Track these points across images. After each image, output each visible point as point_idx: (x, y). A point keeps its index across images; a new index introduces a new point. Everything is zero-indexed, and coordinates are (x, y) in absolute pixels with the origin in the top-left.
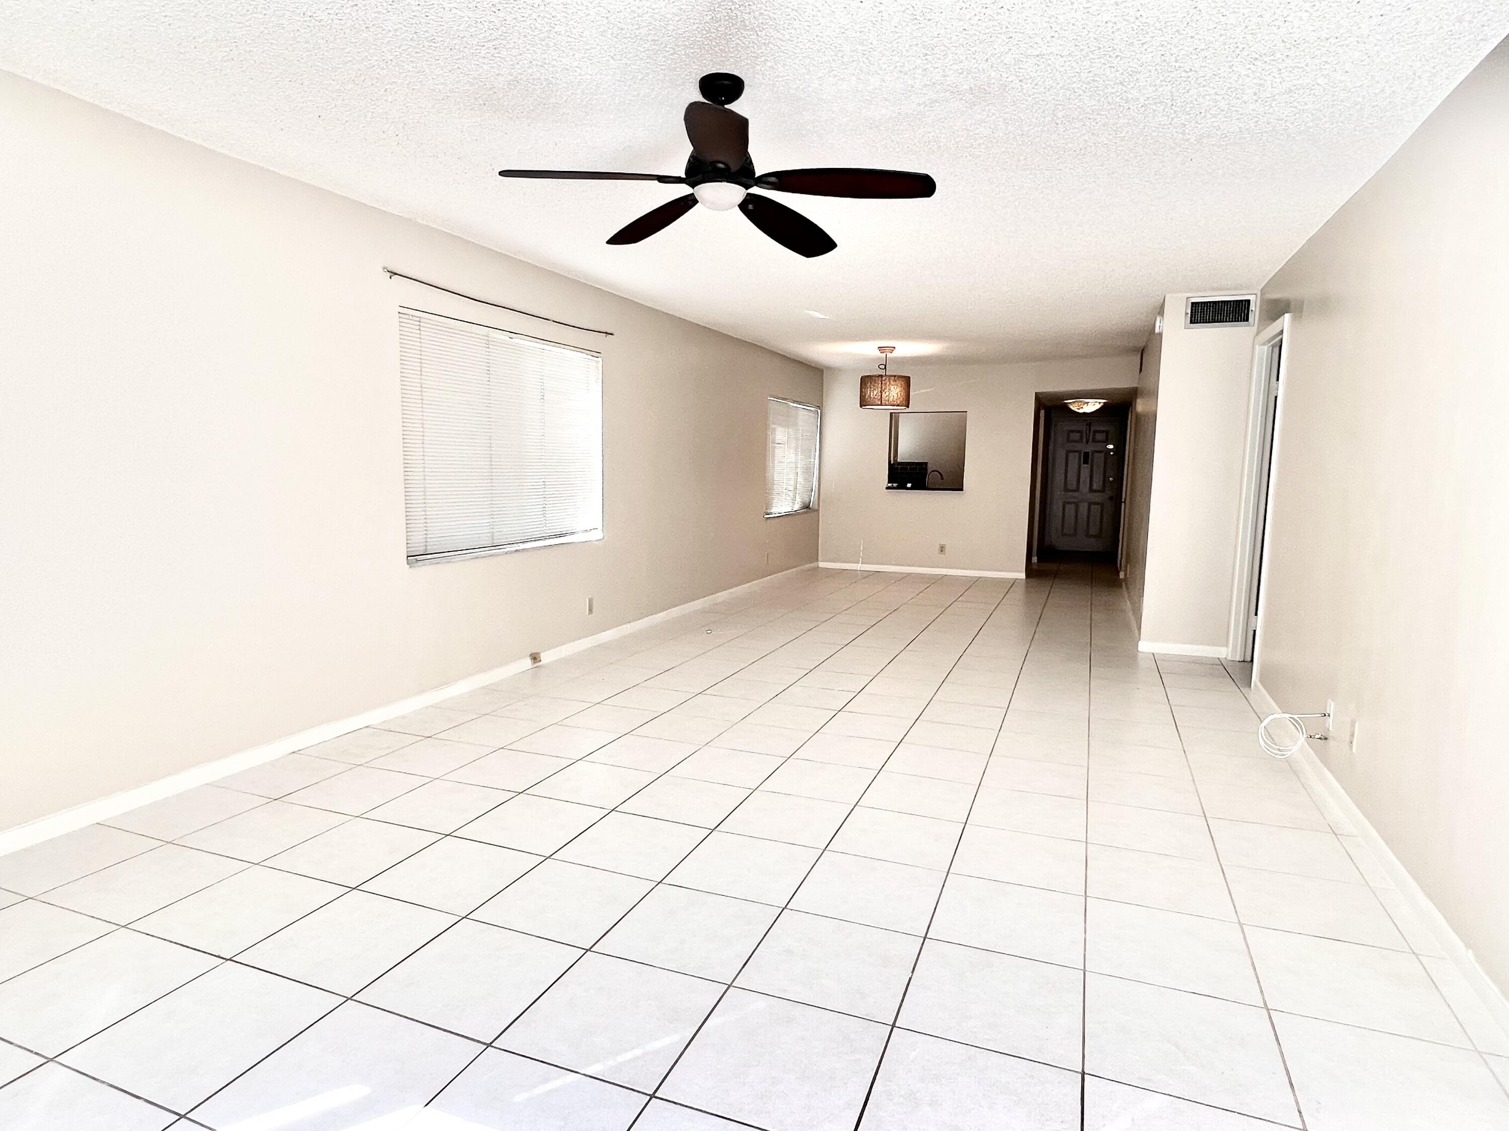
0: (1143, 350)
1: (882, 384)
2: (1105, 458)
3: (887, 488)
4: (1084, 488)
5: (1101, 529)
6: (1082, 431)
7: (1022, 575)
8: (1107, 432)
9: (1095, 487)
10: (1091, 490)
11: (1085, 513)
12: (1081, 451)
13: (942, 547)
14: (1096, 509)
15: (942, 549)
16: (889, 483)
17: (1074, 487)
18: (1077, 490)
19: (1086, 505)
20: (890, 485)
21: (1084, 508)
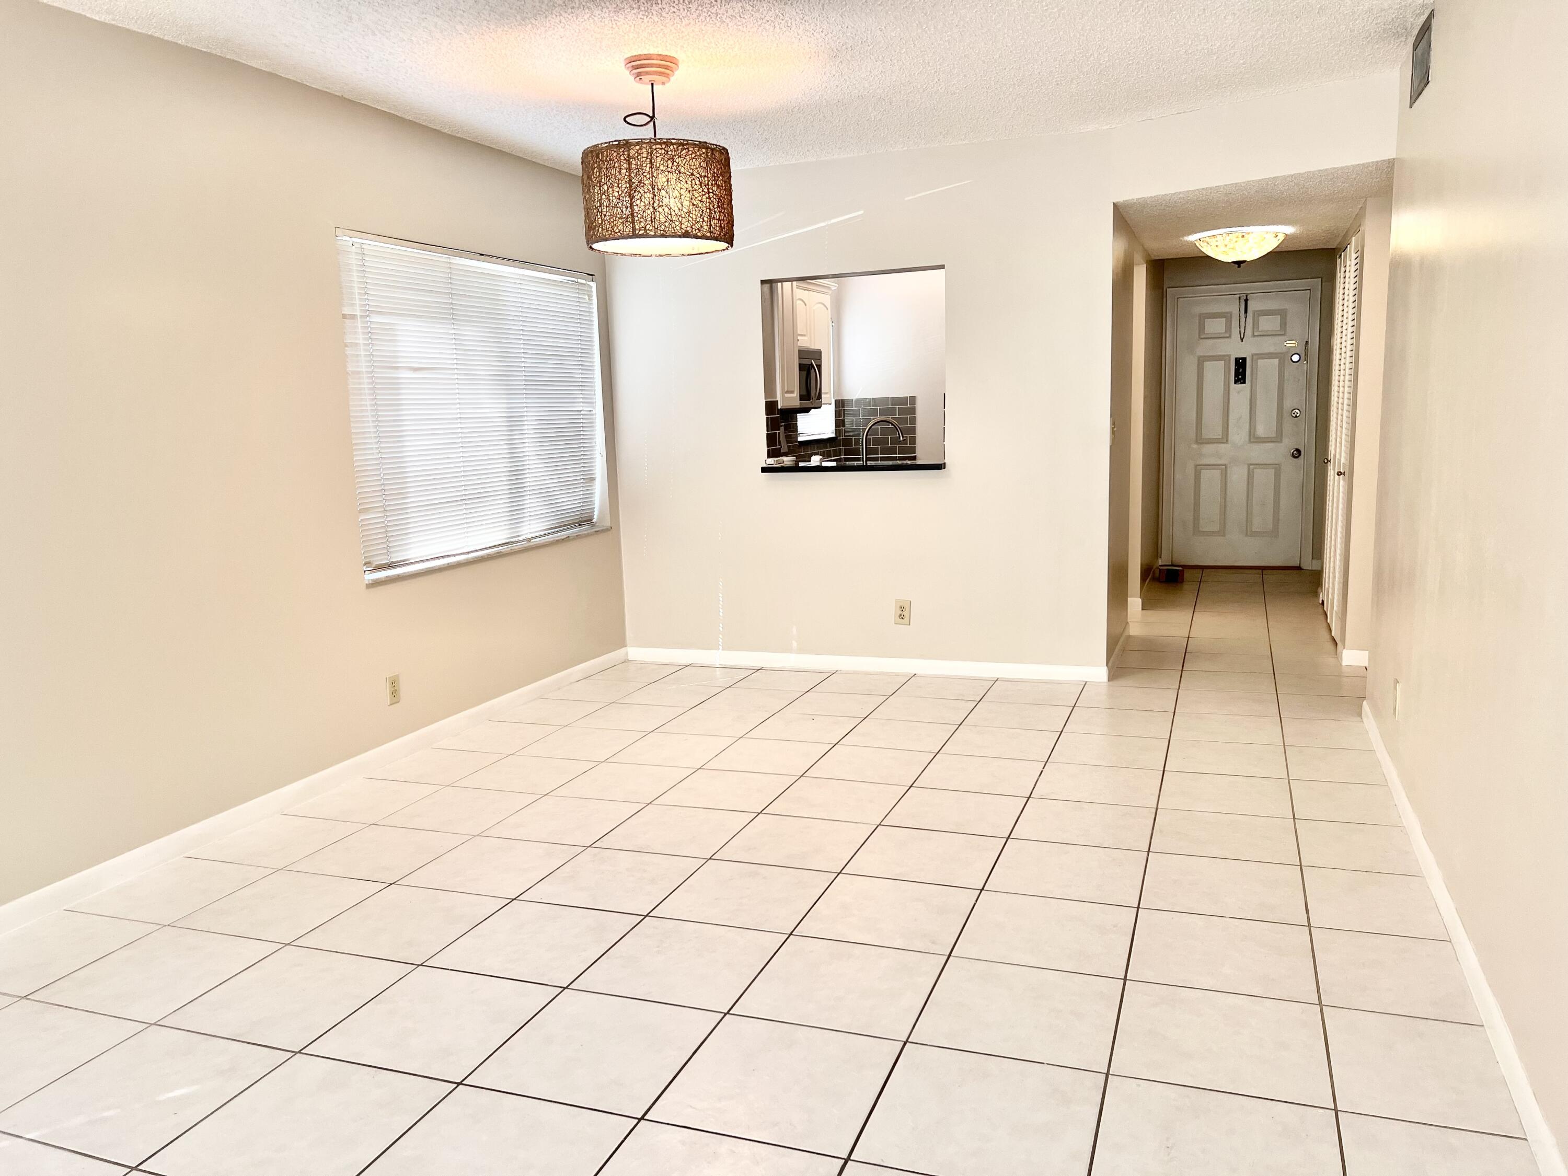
0: (1426, 28)
1: (629, 169)
2: (1281, 367)
3: (764, 470)
4: (1238, 435)
5: (1276, 520)
6: (1231, 314)
7: (1100, 673)
8: (1282, 313)
9: (1261, 431)
10: (1254, 438)
11: (1243, 486)
12: (1229, 356)
13: (902, 608)
14: (1264, 478)
15: (903, 613)
16: (769, 457)
17: (1217, 433)
18: (1225, 439)
19: (1244, 471)
20: (771, 461)
21: (1238, 475)
